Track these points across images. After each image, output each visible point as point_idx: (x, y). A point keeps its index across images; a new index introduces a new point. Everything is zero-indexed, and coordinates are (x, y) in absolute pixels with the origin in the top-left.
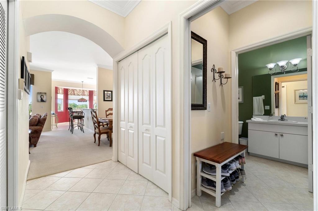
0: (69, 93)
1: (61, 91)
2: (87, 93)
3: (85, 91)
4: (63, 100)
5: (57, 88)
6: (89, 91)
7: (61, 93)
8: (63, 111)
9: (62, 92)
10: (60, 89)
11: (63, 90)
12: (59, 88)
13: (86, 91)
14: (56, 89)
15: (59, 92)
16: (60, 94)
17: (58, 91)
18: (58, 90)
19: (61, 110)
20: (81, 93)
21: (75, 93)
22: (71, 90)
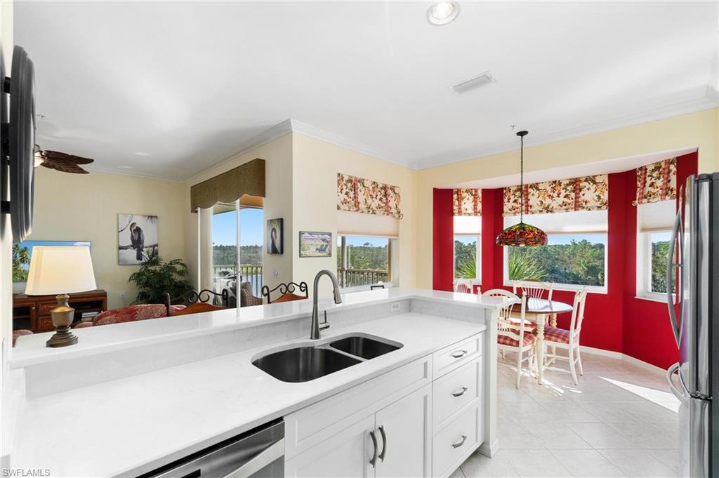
7: (470, 211)
20: (561, 199)
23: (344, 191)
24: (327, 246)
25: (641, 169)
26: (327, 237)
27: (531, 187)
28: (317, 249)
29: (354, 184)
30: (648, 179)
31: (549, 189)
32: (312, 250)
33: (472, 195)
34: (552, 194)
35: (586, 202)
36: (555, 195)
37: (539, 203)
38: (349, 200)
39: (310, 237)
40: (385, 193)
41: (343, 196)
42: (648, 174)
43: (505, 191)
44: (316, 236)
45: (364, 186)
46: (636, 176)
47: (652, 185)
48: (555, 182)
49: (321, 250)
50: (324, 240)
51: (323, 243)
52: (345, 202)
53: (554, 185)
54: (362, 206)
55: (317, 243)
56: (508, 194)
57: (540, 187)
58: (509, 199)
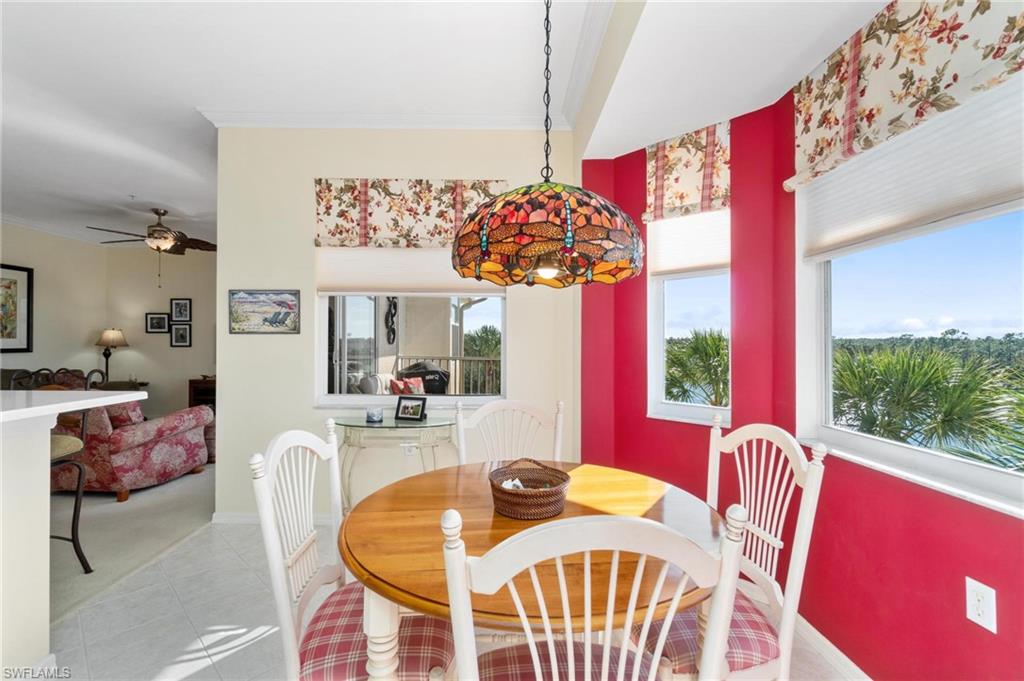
23: (335, 211)
24: (287, 314)
26: (287, 297)
28: (265, 320)
29: (358, 193)
32: (255, 321)
38: (348, 226)
39: (250, 299)
40: (454, 199)
41: (333, 220)
44: (262, 298)
45: (388, 193)
49: (275, 321)
50: (281, 304)
51: (278, 309)
52: (338, 230)
54: (385, 233)
55: (265, 309)
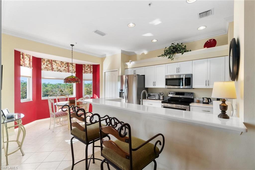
0: (43, 66)
1: (27, 61)
2: (73, 69)
3: (70, 65)
4: (31, 79)
5: (20, 55)
6: (76, 65)
7: (28, 65)
8: (31, 100)
9: (30, 64)
10: (25, 56)
11: (31, 61)
12: (23, 54)
13: (72, 64)
14: (17, 54)
15: (24, 62)
16: (25, 66)
17: (22, 60)
18: (21, 58)
19: (28, 97)
20: (64, 68)
21: (55, 66)
22: (46, 60)
25: (84, 65)
27: (53, 61)
30: (86, 68)
31: (60, 64)
33: (28, 58)
34: (61, 65)
35: (70, 70)
36: (62, 66)
37: (56, 68)
42: (86, 66)
43: (42, 60)
46: (83, 66)
47: (87, 69)
48: (62, 62)
53: (61, 63)
56: (43, 61)
57: (57, 62)
58: (44, 64)
